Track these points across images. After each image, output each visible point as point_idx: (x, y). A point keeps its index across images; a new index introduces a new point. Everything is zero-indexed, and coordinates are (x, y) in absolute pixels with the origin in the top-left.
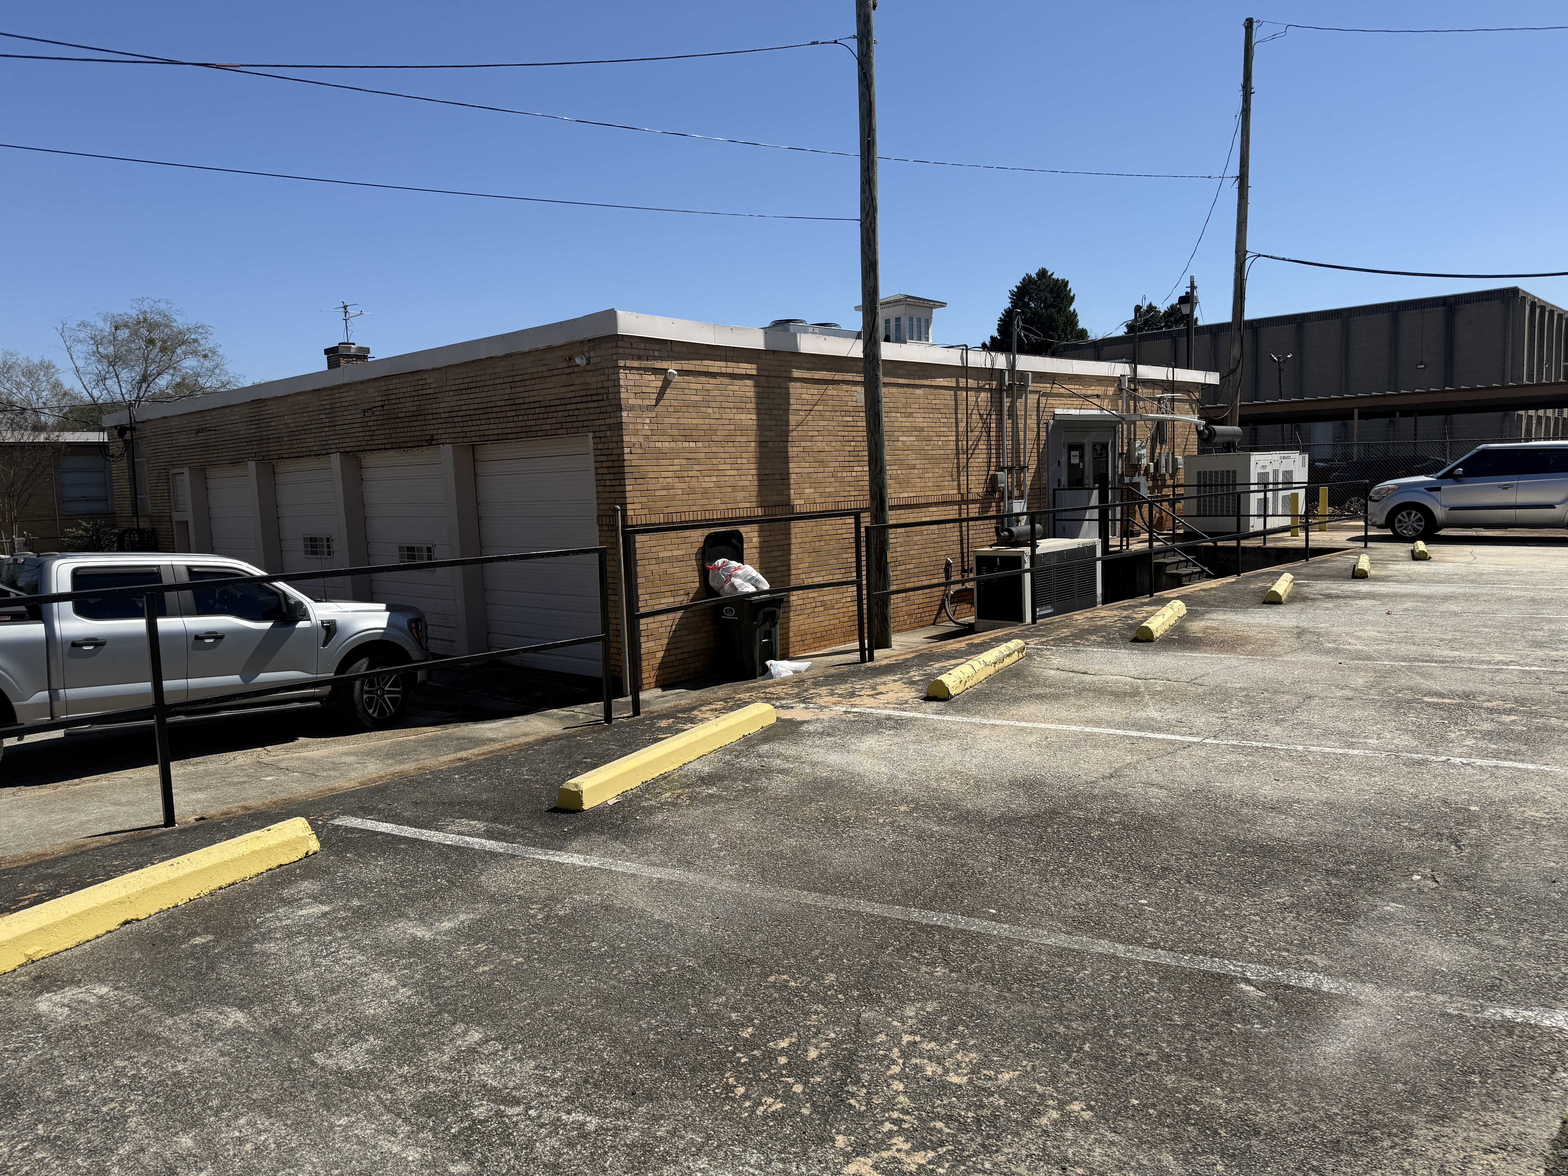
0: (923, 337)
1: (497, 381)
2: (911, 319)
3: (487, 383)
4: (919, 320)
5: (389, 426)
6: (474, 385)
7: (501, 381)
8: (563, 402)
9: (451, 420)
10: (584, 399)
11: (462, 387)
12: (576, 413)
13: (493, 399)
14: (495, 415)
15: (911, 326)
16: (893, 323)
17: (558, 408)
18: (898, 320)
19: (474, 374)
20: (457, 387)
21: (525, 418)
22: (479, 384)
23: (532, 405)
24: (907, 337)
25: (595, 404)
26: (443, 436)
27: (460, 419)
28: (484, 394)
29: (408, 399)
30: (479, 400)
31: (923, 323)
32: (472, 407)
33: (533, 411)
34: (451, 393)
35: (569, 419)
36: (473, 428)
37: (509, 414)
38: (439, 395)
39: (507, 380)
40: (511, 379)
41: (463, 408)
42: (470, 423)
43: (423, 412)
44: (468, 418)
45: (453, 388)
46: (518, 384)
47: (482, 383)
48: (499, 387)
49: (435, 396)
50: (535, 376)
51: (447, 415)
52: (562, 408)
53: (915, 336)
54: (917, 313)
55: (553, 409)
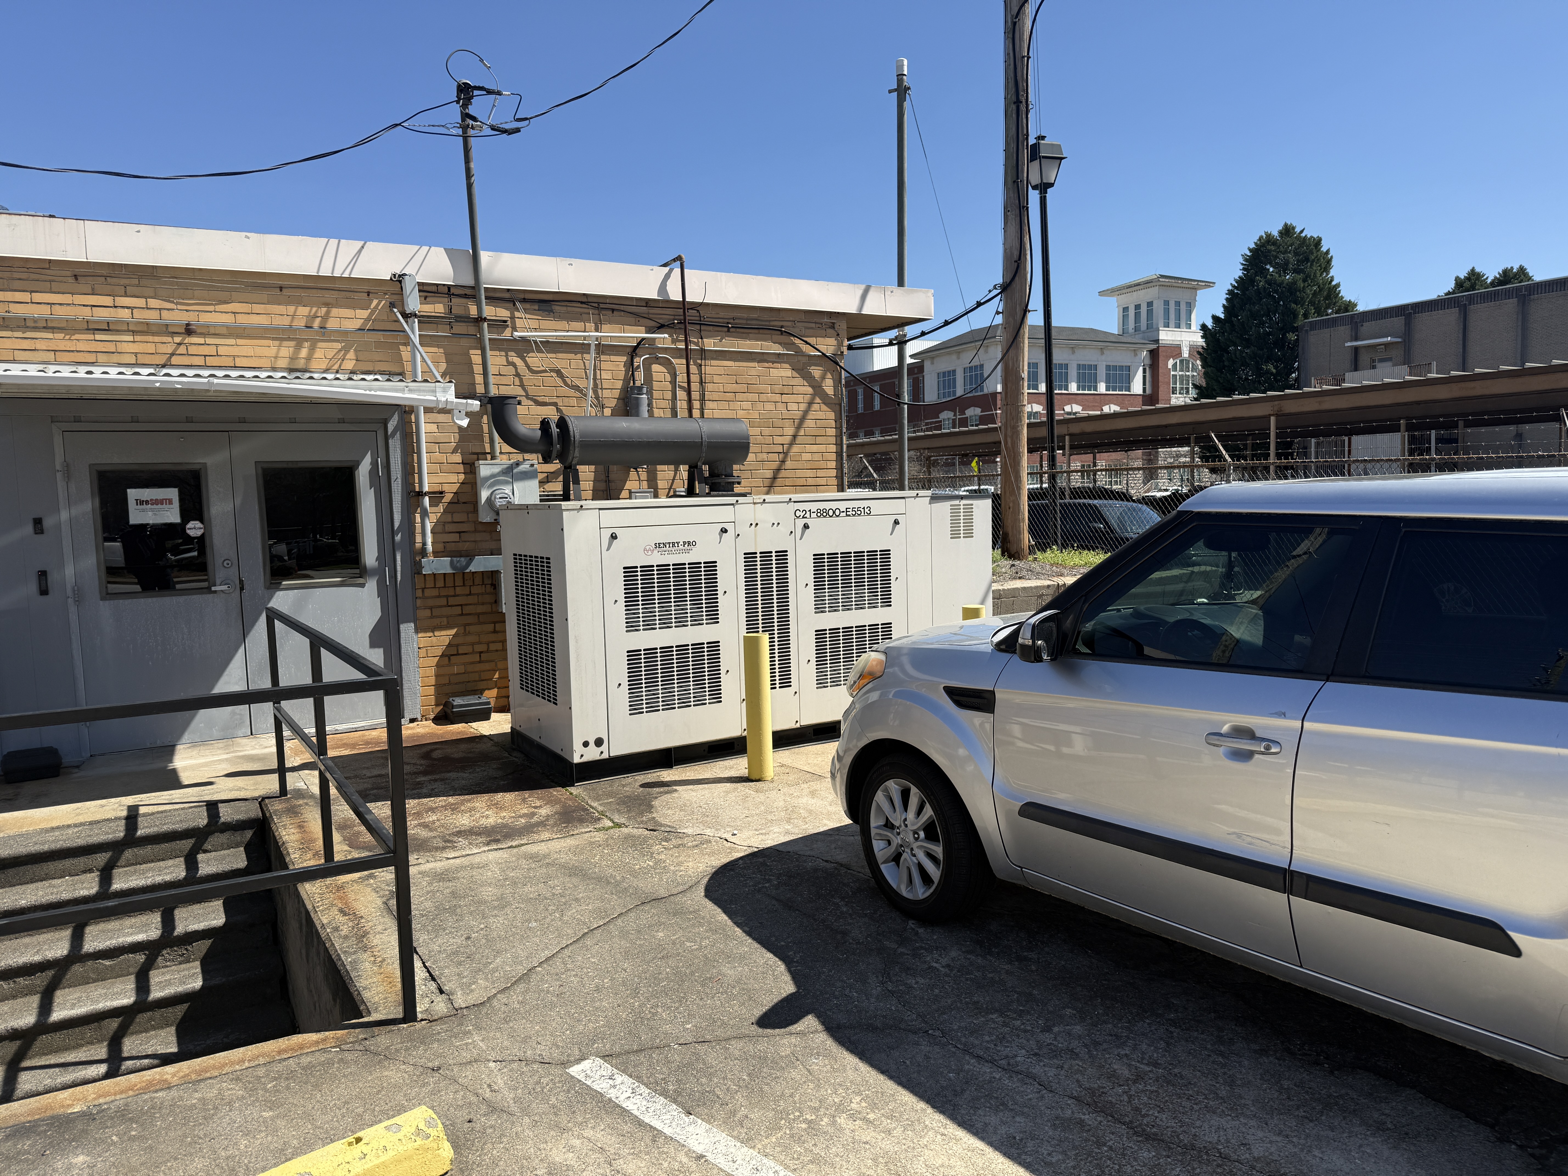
0: (1183, 324)
2: (1167, 303)
4: (1178, 304)
15: (1167, 312)
16: (1144, 309)
18: (1150, 304)
24: (1161, 323)
31: (1183, 307)
53: (1172, 322)
54: (1173, 296)
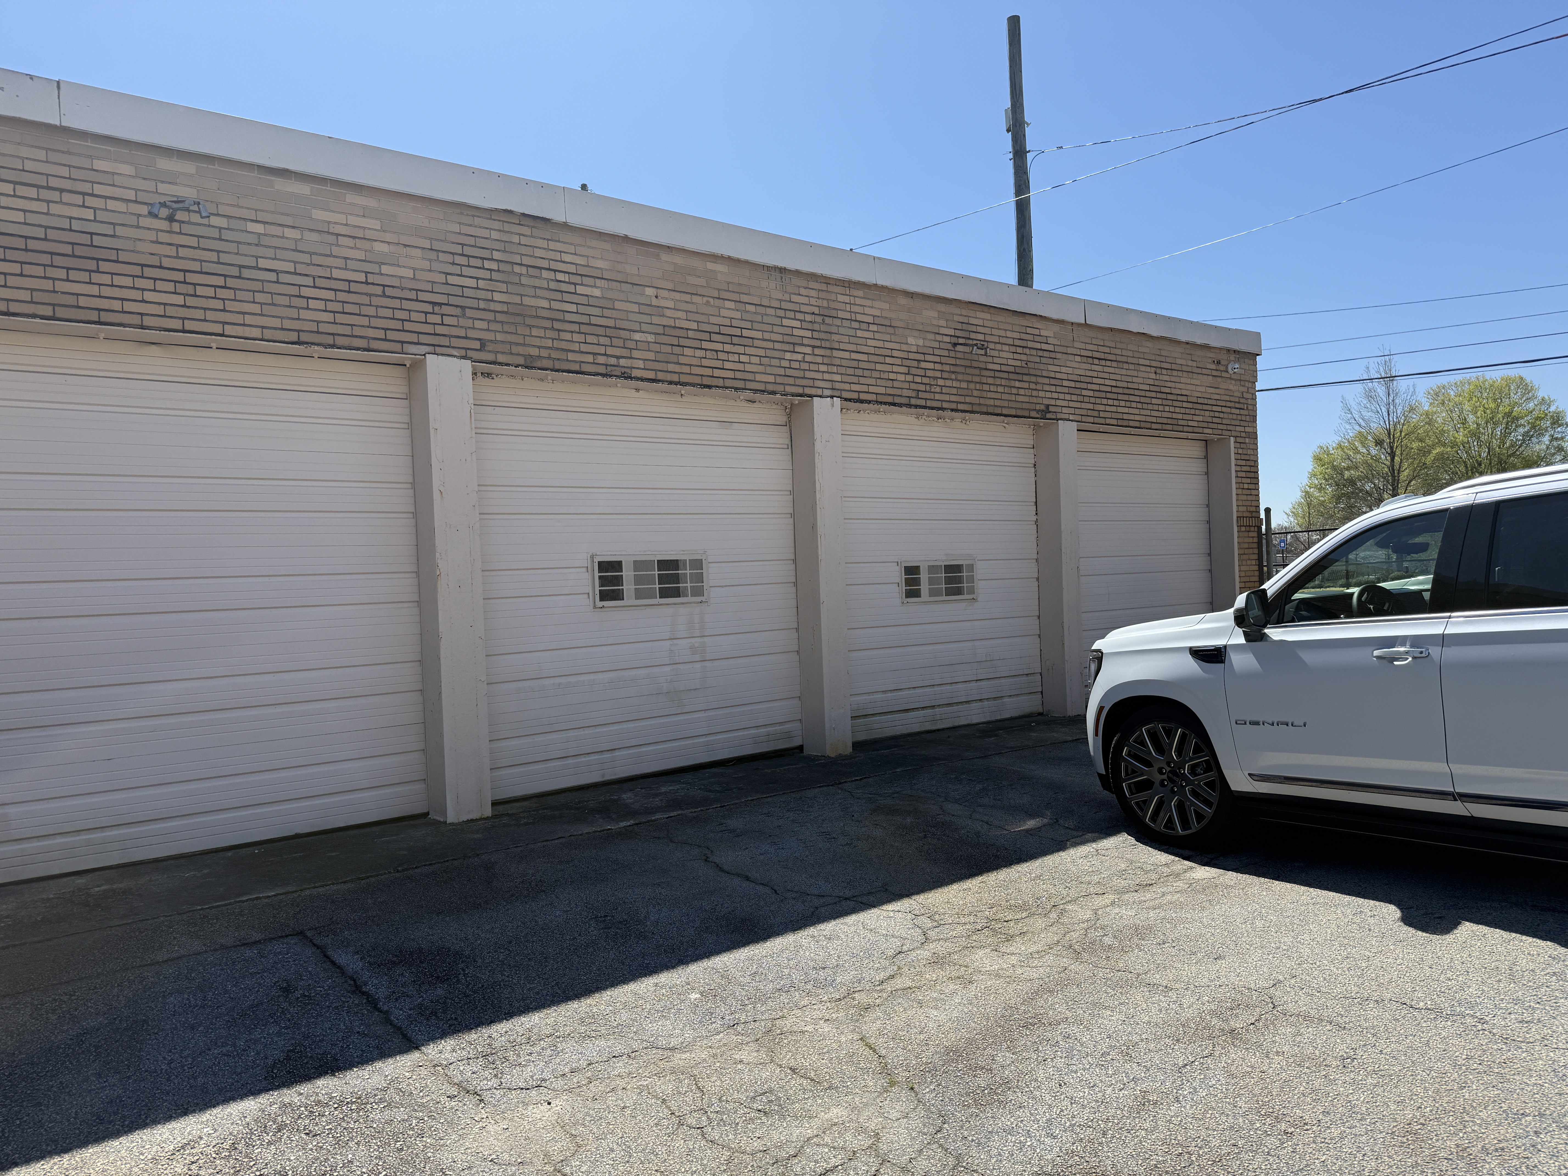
1: (1142, 362)
3: (1130, 360)
5: (969, 378)
6: (1113, 357)
7: (1147, 363)
8: (1210, 402)
9: (1078, 392)
10: (1228, 404)
11: (1096, 355)
12: (1221, 415)
13: (1135, 380)
14: (1137, 399)
17: (1205, 407)
19: (1113, 345)
20: (1089, 354)
21: (1172, 409)
22: (1119, 358)
23: (1180, 398)
25: (1237, 411)
26: (1065, 410)
27: (1091, 393)
28: (1124, 372)
29: (1006, 348)
30: (1118, 377)
32: (1108, 382)
33: (1179, 404)
34: (1078, 359)
35: (1215, 420)
36: (1108, 408)
37: (1154, 401)
38: (1059, 356)
39: (1154, 364)
40: (1158, 364)
41: (1095, 380)
42: (1105, 401)
43: (1032, 372)
44: (1103, 395)
45: (1083, 353)
46: (1164, 372)
47: (1124, 359)
48: (1143, 368)
49: (1053, 355)
50: (1184, 368)
51: (1072, 384)
52: (1209, 408)
55: (1200, 407)
